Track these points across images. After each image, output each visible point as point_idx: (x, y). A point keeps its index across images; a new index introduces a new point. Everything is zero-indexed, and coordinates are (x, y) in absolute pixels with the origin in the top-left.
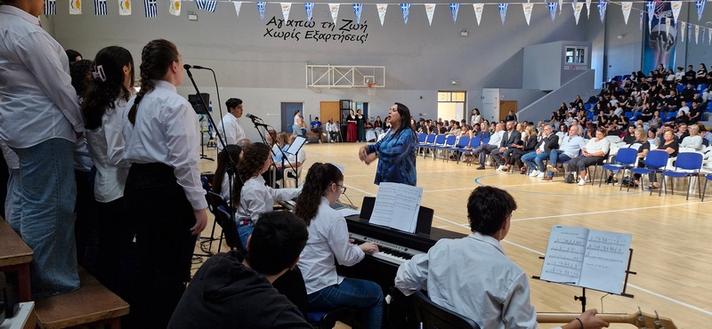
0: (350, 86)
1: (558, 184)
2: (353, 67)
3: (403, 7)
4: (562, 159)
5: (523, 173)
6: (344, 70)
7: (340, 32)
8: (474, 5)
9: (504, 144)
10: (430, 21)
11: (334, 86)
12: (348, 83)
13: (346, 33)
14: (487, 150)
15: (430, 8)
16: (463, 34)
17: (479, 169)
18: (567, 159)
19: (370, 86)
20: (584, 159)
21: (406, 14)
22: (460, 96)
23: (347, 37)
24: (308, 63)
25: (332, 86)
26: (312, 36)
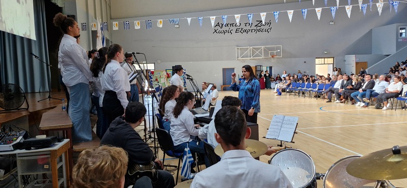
0: (261, 58)
1: (371, 109)
2: (263, 47)
3: (275, 14)
4: (373, 95)
5: (353, 104)
6: (258, 49)
7: (255, 28)
8: (316, 9)
9: (342, 87)
10: (291, 20)
11: (252, 58)
12: (260, 56)
13: (258, 28)
14: (332, 91)
15: (290, 13)
16: (331, 23)
17: (327, 102)
18: (377, 94)
19: (273, 57)
20: (386, 95)
21: (277, 17)
22: (331, 60)
23: (259, 30)
24: (237, 46)
25: (250, 58)
26: (239, 31)
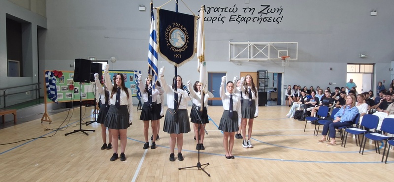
0: (266, 59)
2: (269, 44)
6: (261, 46)
11: (252, 59)
22: (368, 68)
23: (264, 20)
24: (231, 40)
25: (250, 59)
26: (235, 19)
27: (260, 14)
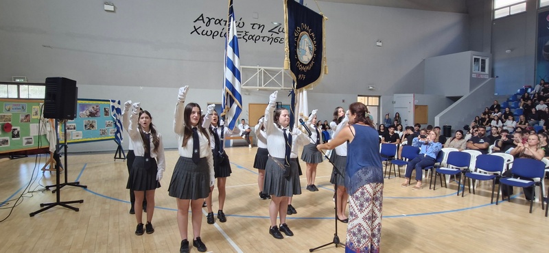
0: (279, 88)
2: (283, 70)
7: (270, 35)
11: (263, 87)
13: (275, 36)
16: (378, 44)
22: (375, 101)
23: (275, 40)
25: (260, 87)
26: (241, 36)
27: (271, 33)
